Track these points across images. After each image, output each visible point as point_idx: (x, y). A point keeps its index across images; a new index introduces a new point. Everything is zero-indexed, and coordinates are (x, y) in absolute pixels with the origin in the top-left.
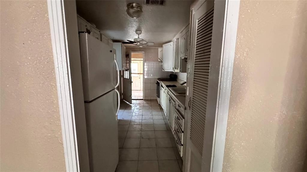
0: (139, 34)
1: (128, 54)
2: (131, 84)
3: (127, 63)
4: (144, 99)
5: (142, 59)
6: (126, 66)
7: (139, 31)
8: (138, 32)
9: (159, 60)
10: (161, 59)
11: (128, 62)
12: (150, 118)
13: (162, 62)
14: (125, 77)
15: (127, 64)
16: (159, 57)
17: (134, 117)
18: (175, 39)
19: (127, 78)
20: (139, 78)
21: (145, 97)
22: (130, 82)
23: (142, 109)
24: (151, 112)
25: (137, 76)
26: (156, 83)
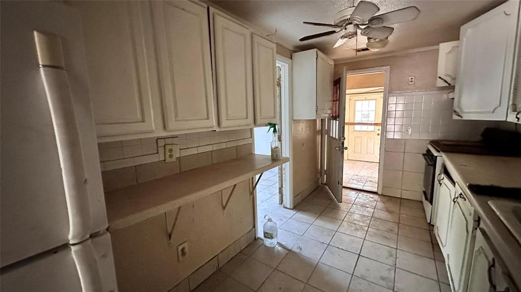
1: (338, 77)
2: (343, 152)
3: (336, 101)
4: (379, 193)
5: (382, 89)
6: (332, 109)
9: (441, 83)
12: (383, 278)
13: (451, 88)
14: (331, 135)
15: (336, 104)
17: (333, 253)
19: (336, 138)
20: (378, 135)
22: (340, 147)
23: (364, 230)
24: (394, 252)
25: (373, 130)
26: (424, 155)
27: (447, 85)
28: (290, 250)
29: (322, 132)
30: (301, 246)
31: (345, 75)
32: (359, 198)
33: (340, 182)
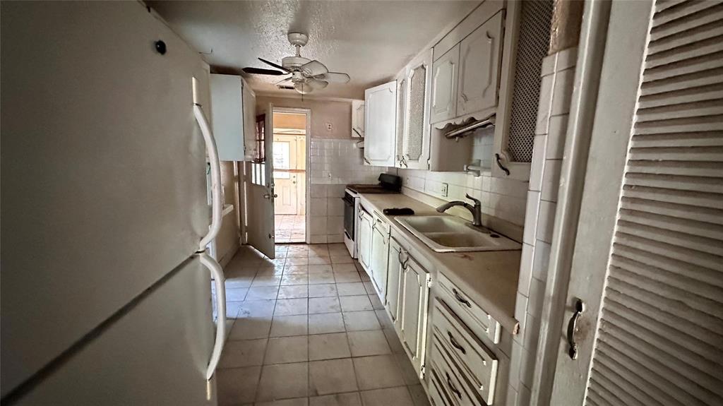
0: (298, 45)
1: (261, 113)
2: (273, 201)
3: (260, 140)
4: (308, 242)
5: (304, 132)
6: (255, 150)
7: (301, 33)
8: (298, 35)
9: (355, 135)
10: (359, 132)
11: (263, 138)
12: (332, 307)
13: (362, 139)
14: (253, 182)
15: (260, 144)
16: (354, 125)
17: (284, 305)
18: (409, 71)
19: (261, 186)
20: (294, 182)
21: (312, 235)
22: (268, 195)
23: (305, 277)
24: (334, 286)
25: (288, 177)
26: (343, 199)
27: (358, 136)
28: (236, 319)
29: (239, 179)
30: (247, 310)
31: (271, 111)
32: (290, 251)
33: (271, 236)
